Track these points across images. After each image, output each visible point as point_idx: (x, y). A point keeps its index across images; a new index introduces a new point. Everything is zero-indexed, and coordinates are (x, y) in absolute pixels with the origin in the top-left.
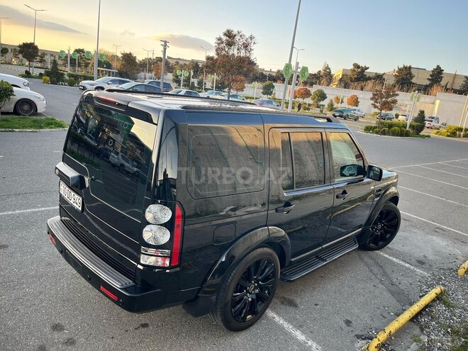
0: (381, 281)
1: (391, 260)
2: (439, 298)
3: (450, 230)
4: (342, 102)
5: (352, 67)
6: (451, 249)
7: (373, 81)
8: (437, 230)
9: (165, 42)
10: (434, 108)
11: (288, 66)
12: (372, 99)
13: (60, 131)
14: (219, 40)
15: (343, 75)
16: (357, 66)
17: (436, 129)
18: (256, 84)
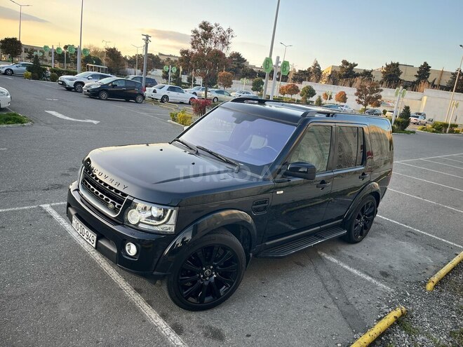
0: (334, 299)
1: (350, 272)
2: (398, 322)
3: (423, 234)
4: (330, 98)
5: (341, 64)
6: (422, 256)
7: (361, 77)
8: (408, 234)
9: (147, 36)
10: (420, 105)
11: (268, 61)
12: (356, 94)
13: (18, 127)
14: (194, 32)
15: (332, 72)
16: (345, 63)
17: (422, 124)
18: (245, 80)
